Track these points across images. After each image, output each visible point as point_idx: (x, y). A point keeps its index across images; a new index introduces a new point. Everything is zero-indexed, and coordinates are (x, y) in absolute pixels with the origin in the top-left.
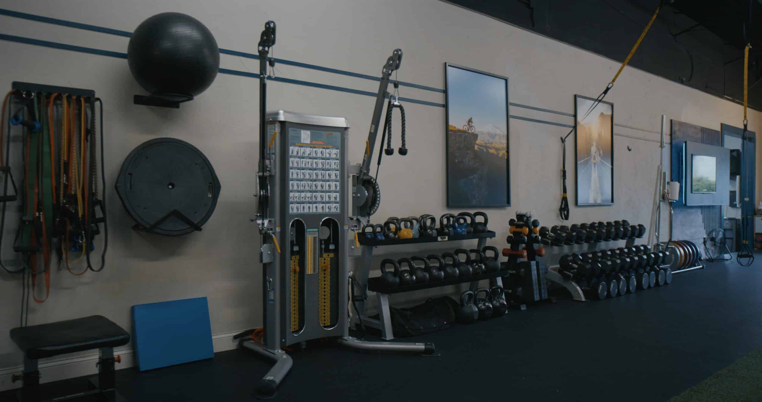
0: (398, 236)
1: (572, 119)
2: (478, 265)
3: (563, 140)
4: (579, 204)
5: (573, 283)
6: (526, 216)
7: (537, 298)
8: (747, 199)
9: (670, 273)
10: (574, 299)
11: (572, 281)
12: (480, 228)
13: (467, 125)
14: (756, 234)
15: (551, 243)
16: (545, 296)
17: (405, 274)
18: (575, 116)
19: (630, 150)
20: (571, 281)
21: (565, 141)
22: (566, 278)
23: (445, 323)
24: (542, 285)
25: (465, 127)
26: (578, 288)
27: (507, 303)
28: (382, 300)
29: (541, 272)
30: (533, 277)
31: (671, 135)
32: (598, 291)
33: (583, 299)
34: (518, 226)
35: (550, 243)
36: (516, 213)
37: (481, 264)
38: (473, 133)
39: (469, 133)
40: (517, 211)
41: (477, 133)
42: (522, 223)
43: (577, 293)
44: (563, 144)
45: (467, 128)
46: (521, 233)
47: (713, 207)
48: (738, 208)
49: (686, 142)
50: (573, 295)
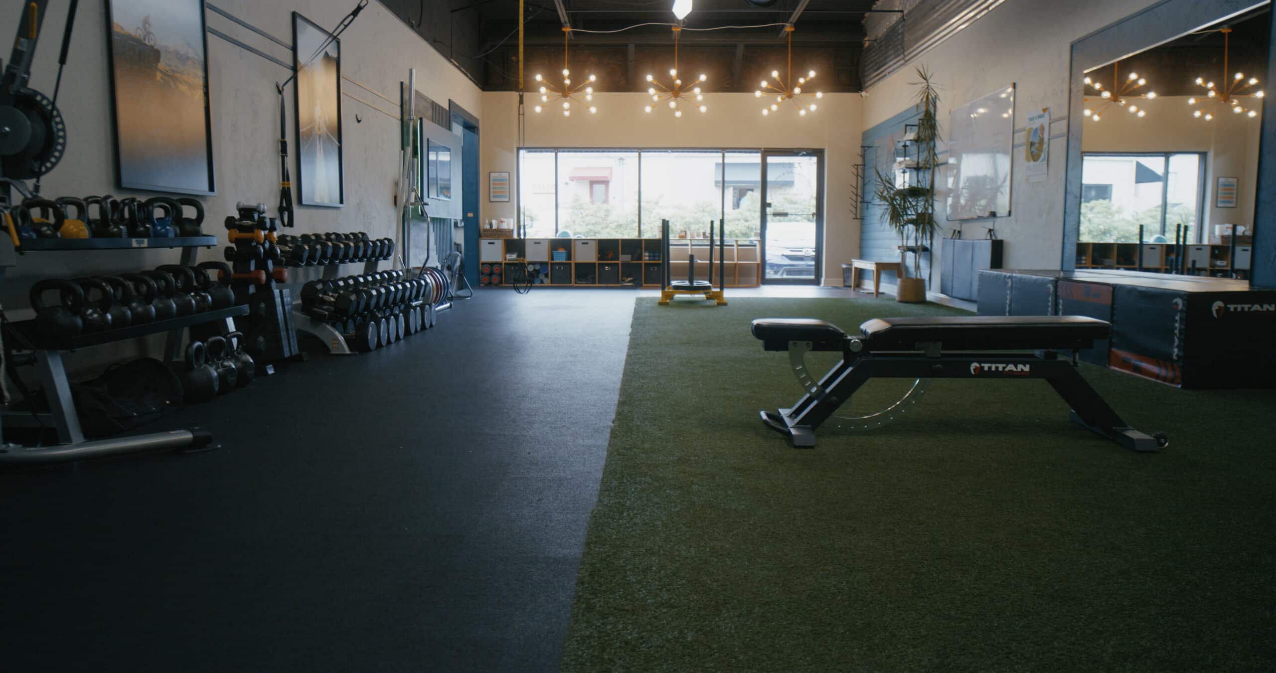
0: (61, 234)
1: (289, 53)
2: (201, 296)
3: (281, 89)
4: (304, 202)
5: (329, 327)
6: (258, 209)
7: (287, 354)
8: (470, 215)
9: (435, 310)
10: (333, 352)
11: (328, 323)
12: (188, 227)
13: (141, 27)
14: (483, 264)
15: (286, 261)
16: (295, 350)
17: (87, 310)
18: (294, 49)
19: (359, 121)
20: (325, 324)
21: (283, 89)
22: (318, 319)
23: (168, 402)
24: (290, 332)
25: (139, 31)
26: (337, 333)
27: (253, 360)
28: (50, 363)
29: (286, 308)
30: (279, 317)
31: (402, 106)
32: (368, 336)
33: (348, 352)
34: (242, 229)
35: (284, 263)
36: (238, 205)
37: (205, 292)
38: (152, 47)
39: (145, 45)
40: (239, 203)
41: (158, 48)
42: (250, 223)
43: (336, 342)
44: (280, 96)
45: (142, 35)
46: (251, 240)
47: (444, 220)
48: (460, 227)
49: (421, 119)
50: (330, 347)
